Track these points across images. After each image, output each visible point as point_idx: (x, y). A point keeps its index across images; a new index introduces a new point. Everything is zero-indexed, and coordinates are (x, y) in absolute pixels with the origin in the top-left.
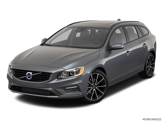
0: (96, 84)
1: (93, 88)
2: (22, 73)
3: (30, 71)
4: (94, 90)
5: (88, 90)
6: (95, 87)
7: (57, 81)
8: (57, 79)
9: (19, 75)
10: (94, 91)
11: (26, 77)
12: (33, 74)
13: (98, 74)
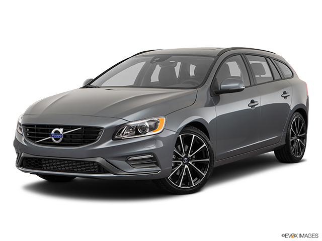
0: (189, 156)
1: (183, 163)
2: (44, 131)
3: (59, 127)
4: (186, 166)
5: (173, 167)
6: (188, 161)
7: (112, 143)
8: (111, 140)
9: (37, 135)
10: (186, 168)
11: (51, 139)
12: (64, 131)
13: (194, 136)
